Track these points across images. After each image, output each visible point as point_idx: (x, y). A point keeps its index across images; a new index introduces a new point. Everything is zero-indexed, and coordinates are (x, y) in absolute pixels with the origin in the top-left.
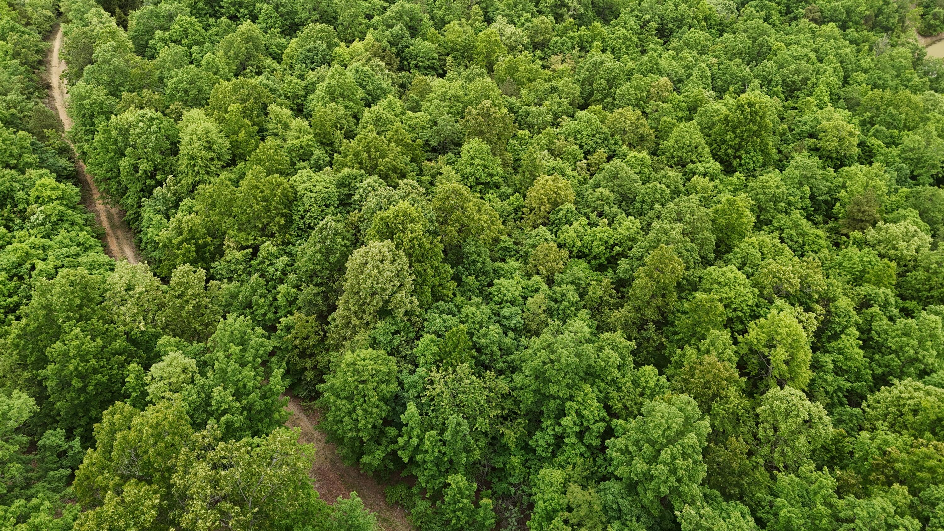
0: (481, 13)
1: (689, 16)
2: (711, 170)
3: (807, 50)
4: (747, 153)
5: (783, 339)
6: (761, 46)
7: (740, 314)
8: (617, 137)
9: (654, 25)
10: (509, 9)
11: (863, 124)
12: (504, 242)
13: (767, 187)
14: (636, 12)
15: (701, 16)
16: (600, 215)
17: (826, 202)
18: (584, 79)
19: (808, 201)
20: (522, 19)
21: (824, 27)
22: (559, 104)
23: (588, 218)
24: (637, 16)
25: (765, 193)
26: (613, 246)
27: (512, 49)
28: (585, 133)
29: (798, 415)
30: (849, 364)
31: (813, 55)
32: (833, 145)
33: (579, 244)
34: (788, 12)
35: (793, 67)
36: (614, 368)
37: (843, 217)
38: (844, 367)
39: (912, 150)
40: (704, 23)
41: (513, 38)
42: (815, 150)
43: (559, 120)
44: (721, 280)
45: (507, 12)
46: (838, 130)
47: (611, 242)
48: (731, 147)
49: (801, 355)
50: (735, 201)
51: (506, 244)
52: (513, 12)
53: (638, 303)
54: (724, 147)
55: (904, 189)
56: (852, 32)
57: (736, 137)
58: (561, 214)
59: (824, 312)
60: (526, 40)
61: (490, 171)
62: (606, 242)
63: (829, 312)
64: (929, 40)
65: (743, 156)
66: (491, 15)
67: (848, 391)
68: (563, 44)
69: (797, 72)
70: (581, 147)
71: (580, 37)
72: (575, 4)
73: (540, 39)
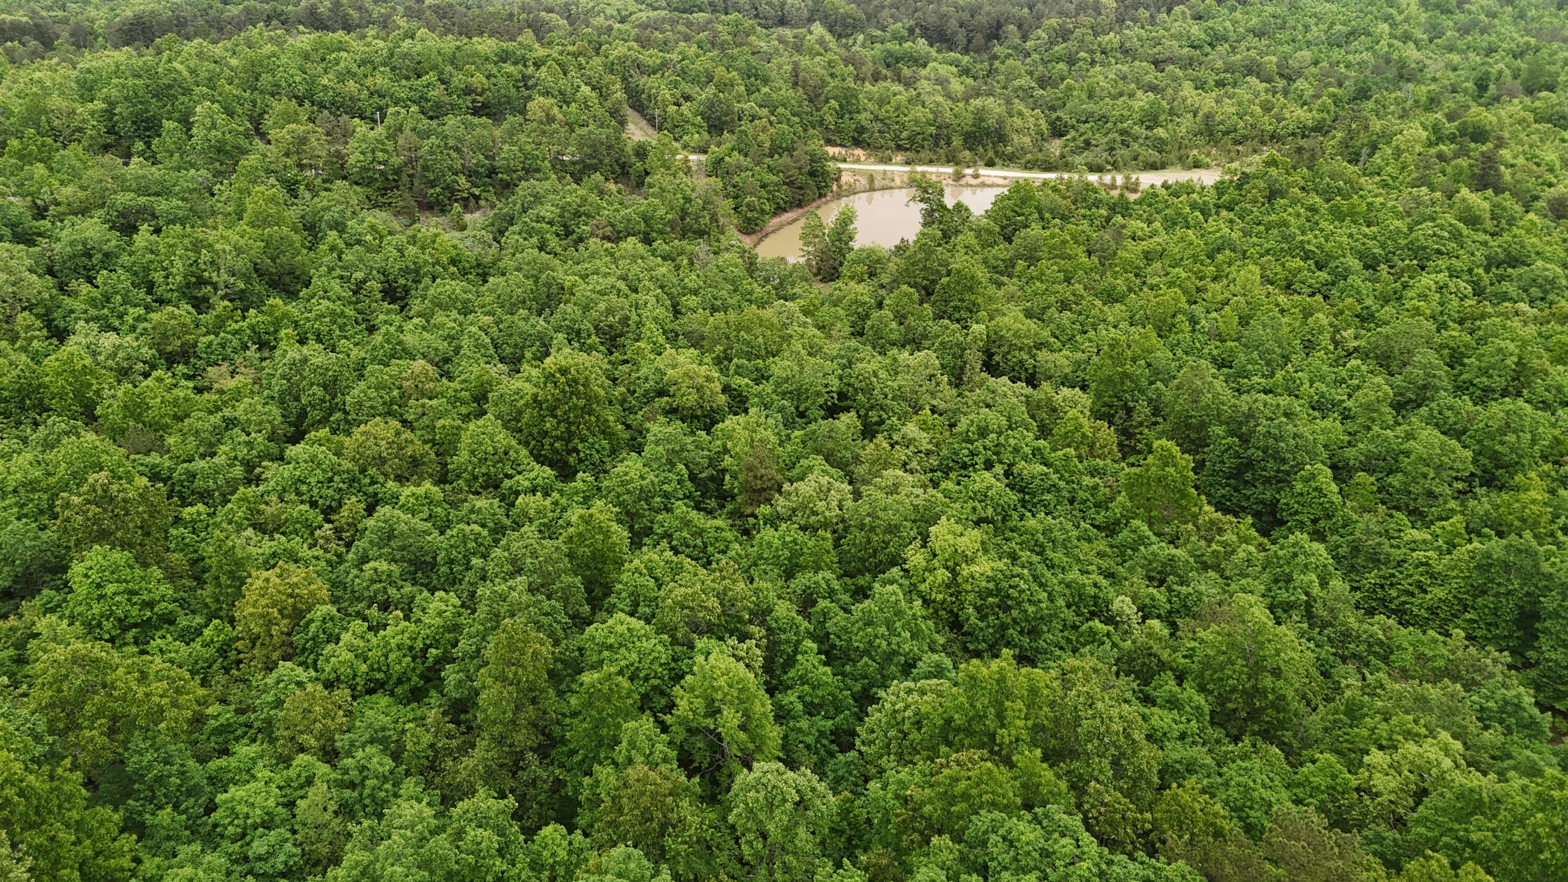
0: (38, 323)
1: (426, 262)
2: (539, 481)
3: (612, 280)
4: (583, 440)
5: (725, 695)
6: (546, 285)
7: (655, 682)
8: (372, 471)
9: (374, 285)
10: (95, 307)
11: (718, 361)
12: (216, 717)
13: (628, 483)
14: (338, 272)
15: (445, 259)
16: (385, 607)
17: (711, 478)
18: (282, 393)
19: (689, 484)
20: (129, 319)
21: (623, 245)
22: (249, 444)
23: (365, 619)
24: (341, 277)
25: (628, 492)
26: (425, 650)
27: (123, 373)
28: (313, 480)
29: (784, 800)
30: (820, 693)
31: (621, 285)
32: (692, 399)
33: (364, 668)
34: (568, 233)
35: (602, 306)
36: (492, 857)
37: (741, 493)
38: (816, 701)
39: (786, 380)
40: (453, 269)
41: (121, 354)
42: (672, 412)
43: (258, 470)
44: (611, 640)
45: (93, 312)
46: (691, 378)
47: (419, 644)
48: (557, 438)
49: (758, 708)
50: (591, 516)
51: (222, 720)
52: (106, 311)
53: (497, 730)
54: (547, 441)
55: (797, 433)
56: (659, 245)
57: (559, 423)
58: (313, 628)
59: (764, 632)
60: (147, 352)
61: (146, 597)
62: (411, 648)
63: (769, 629)
64: (754, 238)
65: (580, 447)
66: (62, 324)
67: (832, 733)
68: (223, 346)
69: (609, 311)
70: (313, 504)
71: (252, 328)
72: (225, 277)
73: (175, 345)
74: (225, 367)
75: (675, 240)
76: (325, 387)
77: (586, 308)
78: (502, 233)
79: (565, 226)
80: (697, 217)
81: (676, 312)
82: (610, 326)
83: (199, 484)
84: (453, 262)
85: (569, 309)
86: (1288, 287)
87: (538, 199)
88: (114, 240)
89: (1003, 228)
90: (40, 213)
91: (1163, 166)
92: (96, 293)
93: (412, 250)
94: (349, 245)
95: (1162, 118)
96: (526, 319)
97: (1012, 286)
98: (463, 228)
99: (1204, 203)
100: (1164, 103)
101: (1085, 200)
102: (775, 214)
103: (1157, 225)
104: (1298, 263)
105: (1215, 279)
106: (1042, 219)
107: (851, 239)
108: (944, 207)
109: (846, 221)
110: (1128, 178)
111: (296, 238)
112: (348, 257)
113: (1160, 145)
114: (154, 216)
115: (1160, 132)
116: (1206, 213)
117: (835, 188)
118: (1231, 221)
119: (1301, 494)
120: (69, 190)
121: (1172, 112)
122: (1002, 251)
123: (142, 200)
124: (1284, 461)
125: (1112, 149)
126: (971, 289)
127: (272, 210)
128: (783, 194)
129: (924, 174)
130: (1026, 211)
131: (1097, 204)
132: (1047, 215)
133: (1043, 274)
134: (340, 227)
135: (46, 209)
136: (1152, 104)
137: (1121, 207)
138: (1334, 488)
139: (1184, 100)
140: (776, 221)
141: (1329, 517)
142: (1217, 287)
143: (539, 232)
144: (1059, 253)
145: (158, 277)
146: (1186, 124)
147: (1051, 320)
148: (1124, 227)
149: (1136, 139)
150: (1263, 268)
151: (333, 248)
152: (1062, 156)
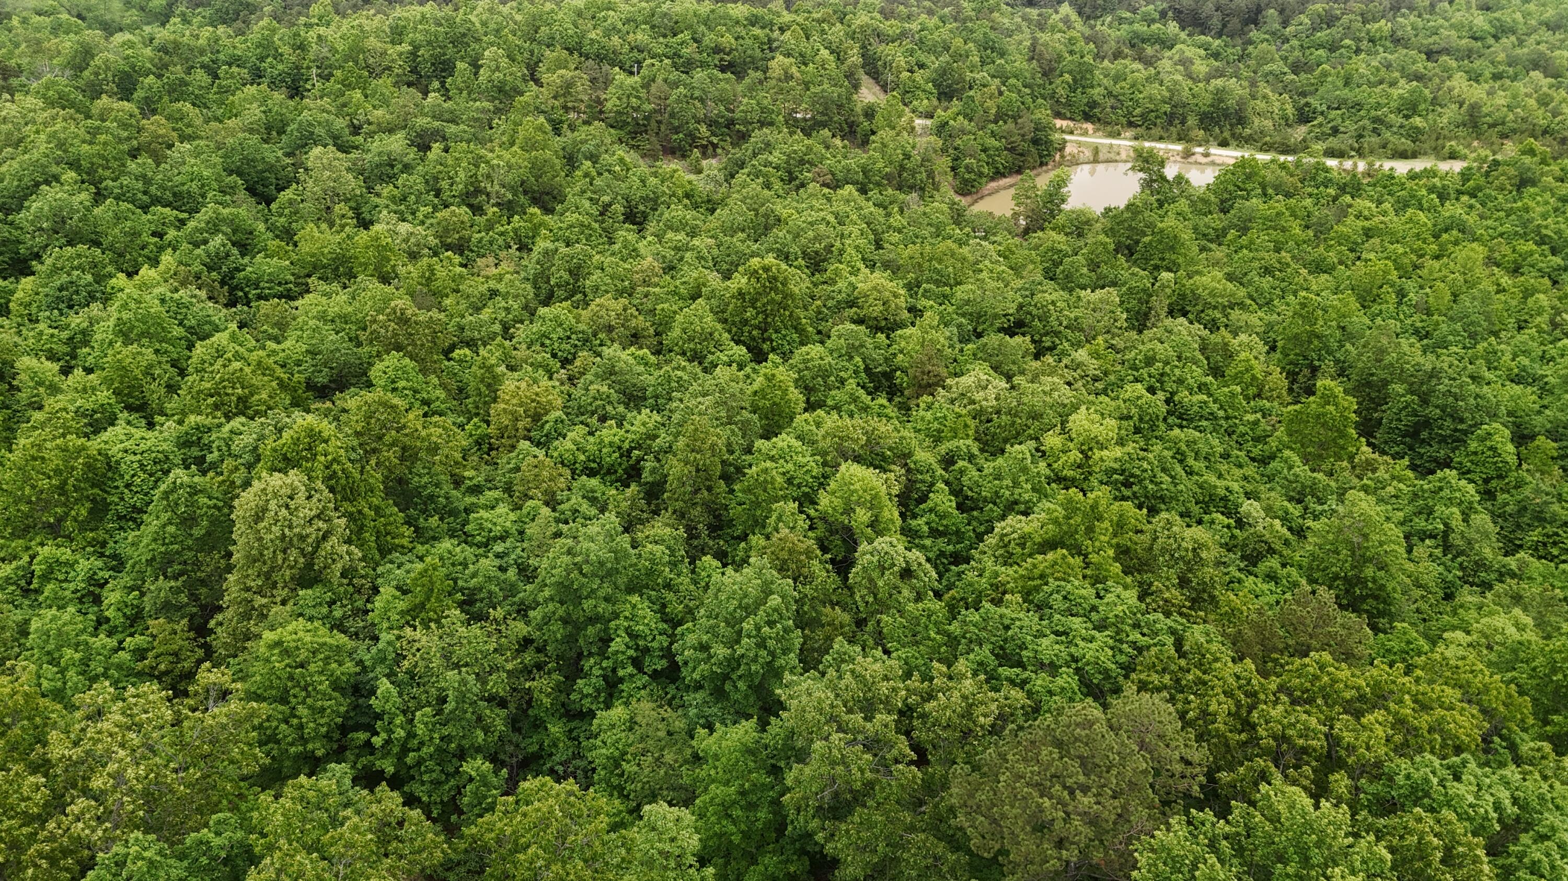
0: (351, 214)
1: (664, 193)
2: (736, 357)
3: (822, 214)
4: (776, 332)
5: (861, 498)
6: (766, 216)
7: (807, 490)
8: (602, 336)
9: (618, 208)
10: (395, 203)
12: (471, 479)
14: (589, 194)
15: (680, 192)
16: (603, 419)
18: (535, 276)
19: (863, 375)
20: (420, 215)
21: (840, 192)
22: (508, 310)
23: (587, 425)
25: (807, 368)
26: (630, 450)
27: (413, 256)
28: (555, 336)
30: (946, 523)
31: (832, 219)
32: (876, 310)
33: (582, 458)
34: (792, 179)
35: (811, 234)
36: (663, 566)
38: (940, 528)
39: (968, 302)
40: (686, 201)
41: (412, 240)
42: (860, 321)
43: (511, 330)
44: (774, 452)
45: (392, 207)
46: (879, 292)
47: (626, 445)
48: (755, 327)
49: (886, 514)
51: (475, 482)
52: (403, 207)
53: (679, 505)
54: (746, 329)
55: (970, 346)
56: (874, 193)
57: (758, 313)
58: (547, 427)
59: (903, 471)
60: (433, 241)
61: (425, 395)
62: (620, 448)
63: (909, 471)
64: (969, 199)
65: (774, 336)
66: (368, 217)
68: (491, 243)
69: (817, 238)
70: (554, 356)
71: (515, 231)
72: (497, 187)
73: (453, 238)
74: (491, 260)
75: (890, 191)
76: (570, 272)
77: (797, 236)
78: (733, 177)
79: (790, 173)
80: (914, 173)
81: (879, 246)
82: (816, 253)
83: (467, 333)
84: (687, 196)
85: (780, 233)
86: (1516, 270)
87: (768, 146)
88: (412, 154)
89: (1222, 202)
90: (356, 130)
91: (1414, 155)
92: (396, 192)
93: (653, 181)
94: (600, 174)
95: (1422, 107)
96: (743, 242)
97: (1219, 253)
98: (700, 172)
99: (1444, 186)
100: (1427, 92)
101: (1313, 179)
102: (993, 179)
103: (1387, 206)
104: (1531, 246)
105: (1437, 257)
106: (1265, 195)
107: (1063, 201)
108: (1163, 179)
109: (1061, 183)
110: (1371, 165)
111: (557, 161)
112: (598, 182)
113: (1415, 134)
114: (444, 139)
115: (1417, 121)
116: (1443, 197)
117: (1057, 157)
118: (1471, 207)
119: (1475, 453)
120: (379, 113)
121: (1435, 102)
122: (1216, 220)
123: (437, 124)
124: (1462, 421)
125: (1361, 136)
126: (1172, 248)
127: (540, 137)
128: (1003, 159)
129: (1152, 149)
130: (1249, 186)
131: (1327, 183)
132: (1270, 191)
133: (1252, 242)
134: (593, 158)
135: (360, 127)
136: (1412, 92)
137: (1352, 187)
138: (1511, 448)
139: (1450, 90)
140: (993, 185)
141: (1500, 477)
142: (1436, 264)
143: (765, 175)
144: (1273, 223)
145: (444, 184)
146: (1448, 115)
147: (1250, 282)
148: (1350, 206)
149: (1389, 126)
150: (1491, 250)
151: (586, 175)
152: (1304, 140)
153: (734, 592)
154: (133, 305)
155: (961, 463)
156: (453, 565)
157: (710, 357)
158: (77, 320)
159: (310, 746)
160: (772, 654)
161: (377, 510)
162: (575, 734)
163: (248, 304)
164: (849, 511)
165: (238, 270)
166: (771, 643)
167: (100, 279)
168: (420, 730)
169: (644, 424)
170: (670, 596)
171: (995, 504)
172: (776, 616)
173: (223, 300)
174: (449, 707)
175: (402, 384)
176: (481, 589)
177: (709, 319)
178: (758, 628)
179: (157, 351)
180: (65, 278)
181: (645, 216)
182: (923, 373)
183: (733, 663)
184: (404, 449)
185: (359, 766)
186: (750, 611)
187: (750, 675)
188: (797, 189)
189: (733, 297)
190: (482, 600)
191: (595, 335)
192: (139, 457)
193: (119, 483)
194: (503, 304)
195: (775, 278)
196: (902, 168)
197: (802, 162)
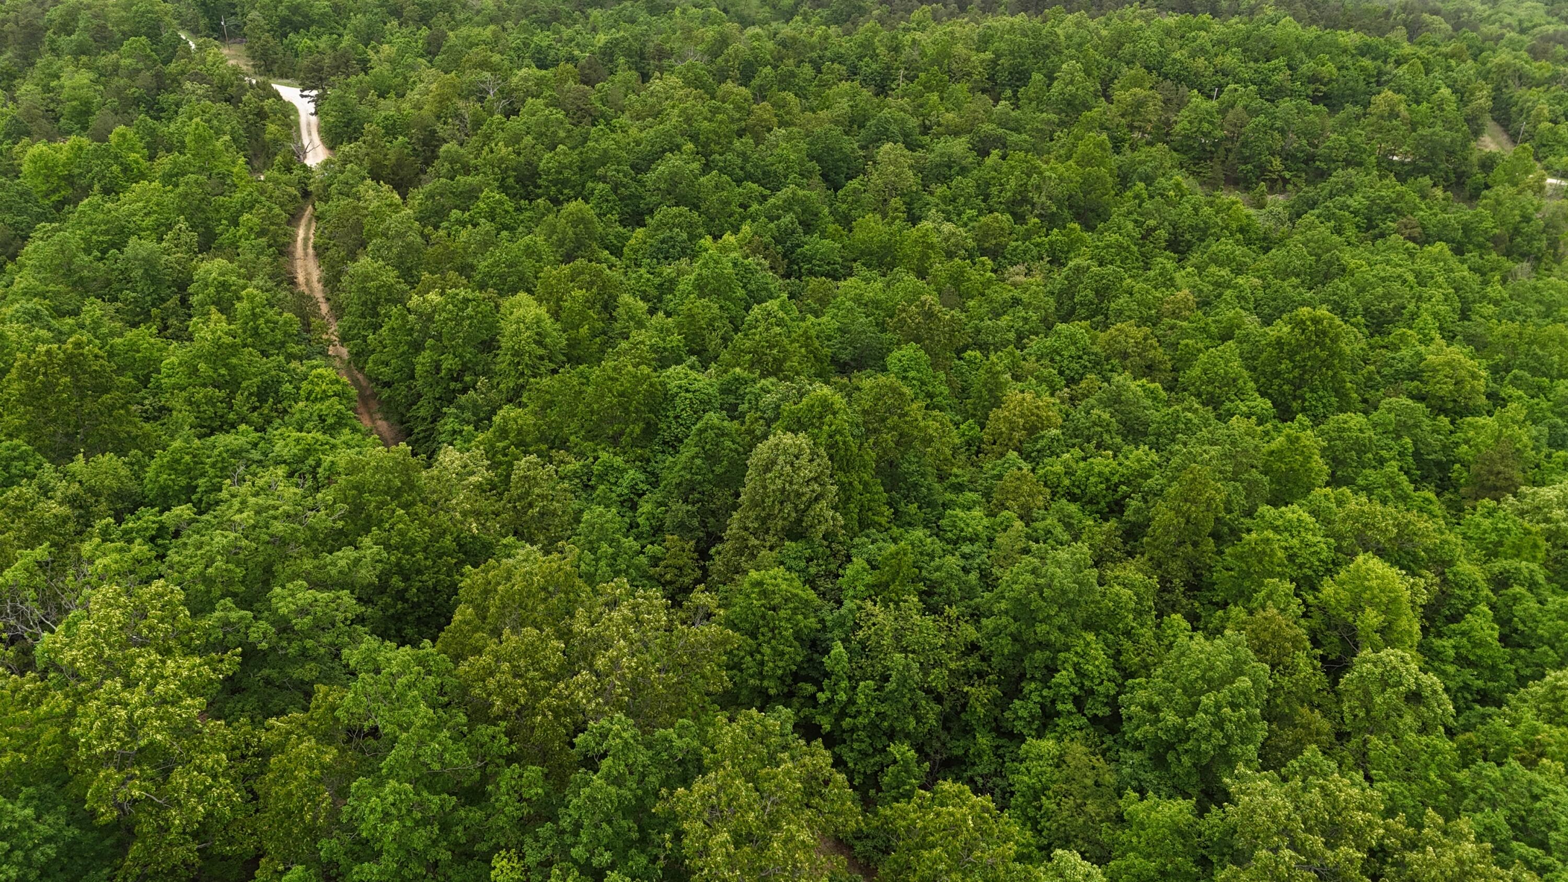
0: (903, 208)
1: (1216, 224)
2: (1258, 410)
3: (1400, 270)
4: (1312, 391)
6: (1330, 264)
8: (1115, 361)
9: (1163, 234)
11: (1494, 370)
14: (1135, 216)
15: (1234, 226)
16: (1098, 447)
17: (1438, 464)
18: (1061, 291)
19: (1410, 459)
20: (965, 218)
21: (1428, 248)
22: (1026, 320)
24: (1136, 221)
26: (1117, 485)
28: (1066, 354)
29: (1400, 684)
31: (1411, 278)
32: (1446, 389)
33: (1068, 482)
34: (1370, 227)
35: (1380, 290)
37: (1467, 483)
40: (1239, 236)
41: (953, 240)
42: (1420, 398)
43: (1026, 340)
45: (942, 206)
46: (1453, 368)
47: (1115, 479)
48: (1288, 382)
54: (1277, 381)
55: (1561, 453)
56: (1473, 256)
57: (1294, 368)
58: (1041, 442)
59: (1437, 580)
60: (971, 243)
61: (930, 388)
63: (1445, 581)
65: (1308, 396)
66: (918, 213)
68: (1025, 252)
69: (1387, 297)
70: (1061, 373)
71: (1051, 243)
72: (1043, 199)
73: (991, 243)
74: (1021, 268)
75: (1494, 256)
76: (1097, 292)
77: (1361, 290)
78: (1299, 216)
79: (1370, 220)
80: (1530, 239)
81: (1465, 315)
82: (1382, 312)
83: (982, 336)
84: (1241, 230)
85: (1342, 285)
87: (1350, 188)
88: (971, 158)
90: (925, 130)
92: (948, 192)
93: (1207, 210)
94: (1151, 197)
96: (1295, 287)
98: (1262, 206)
111: (1110, 179)
112: (1148, 205)
114: (1004, 146)
120: (950, 116)
123: (1001, 131)
127: (1098, 153)
134: (1148, 180)
135: (930, 128)
143: (1338, 219)
145: (994, 190)
151: (1136, 196)
153: (1200, 661)
154: (711, 265)
155: (1517, 589)
156: (921, 554)
157: (1228, 404)
158: (668, 270)
159: (766, 683)
160: (1229, 738)
161: (866, 485)
162: (1000, 752)
163: (799, 278)
164: (1356, 607)
165: (799, 246)
166: (1229, 727)
167: (693, 237)
168: (861, 699)
169: (1139, 461)
170: (1127, 644)
171: (1552, 647)
172: (1241, 700)
173: (781, 271)
174: (890, 686)
175: (912, 374)
176: (941, 584)
177: (1236, 365)
178: (1218, 707)
179: (721, 307)
180: (668, 233)
181: (1190, 245)
182: (1490, 472)
183: (1182, 734)
184: (901, 435)
185: (801, 714)
186: (1213, 685)
187: (1196, 753)
188: (1376, 238)
189: (1269, 345)
190: (940, 595)
191: (1108, 359)
192: (689, 395)
193: (671, 414)
194: (1023, 313)
195: (1325, 333)
196: (1517, 231)
197: (1388, 210)
